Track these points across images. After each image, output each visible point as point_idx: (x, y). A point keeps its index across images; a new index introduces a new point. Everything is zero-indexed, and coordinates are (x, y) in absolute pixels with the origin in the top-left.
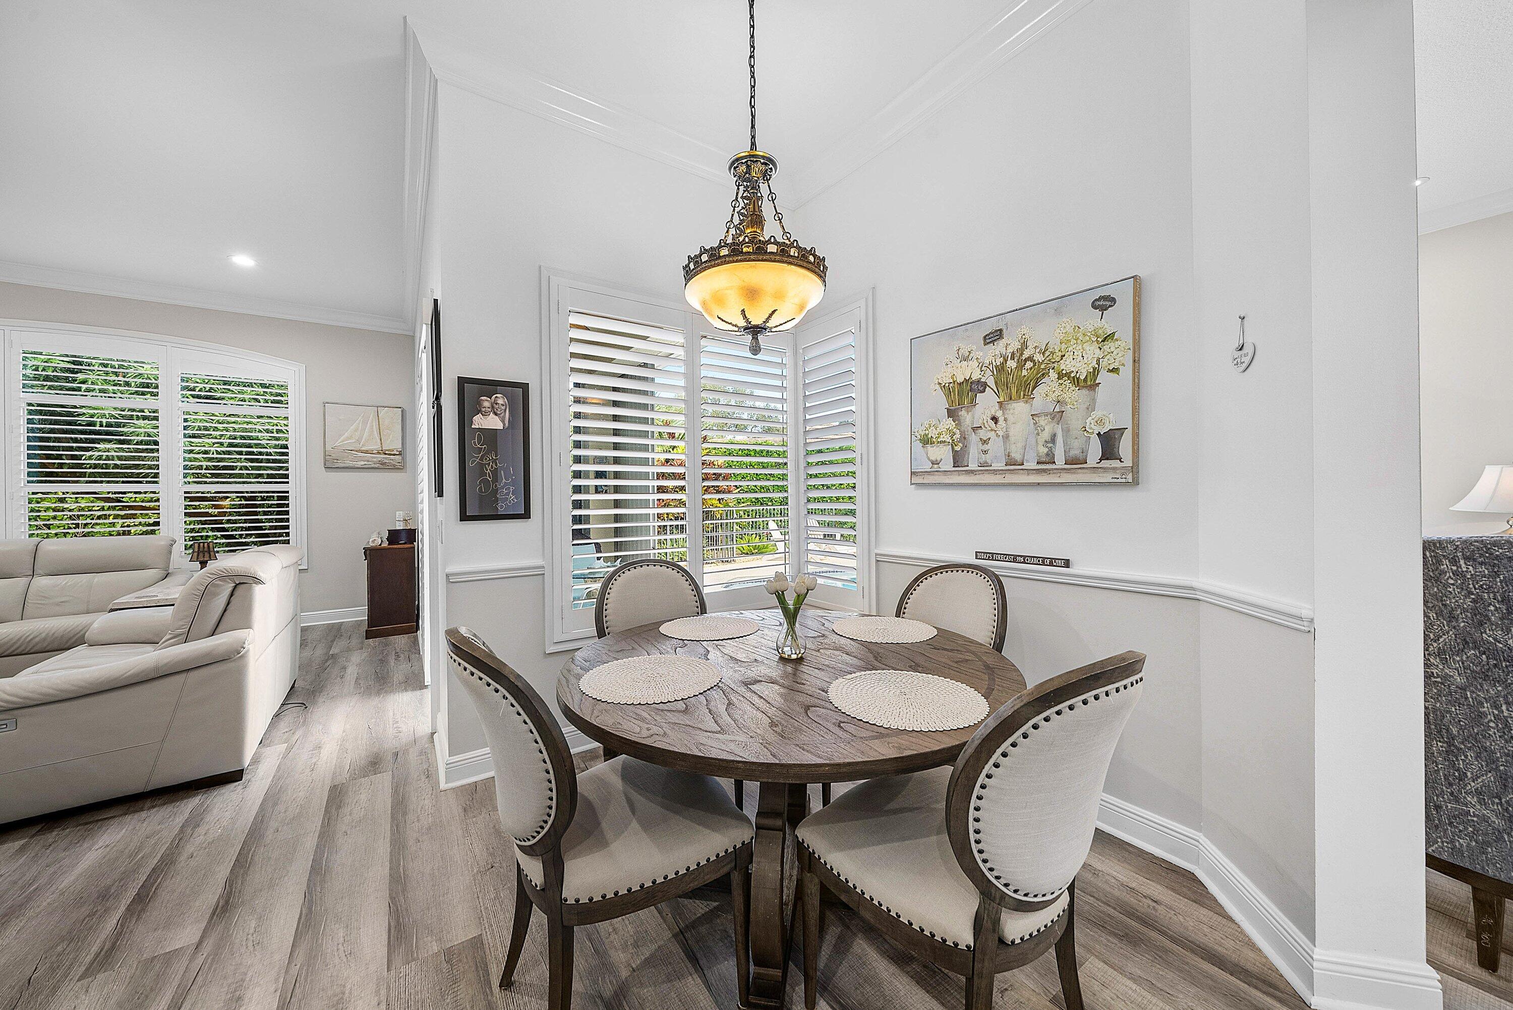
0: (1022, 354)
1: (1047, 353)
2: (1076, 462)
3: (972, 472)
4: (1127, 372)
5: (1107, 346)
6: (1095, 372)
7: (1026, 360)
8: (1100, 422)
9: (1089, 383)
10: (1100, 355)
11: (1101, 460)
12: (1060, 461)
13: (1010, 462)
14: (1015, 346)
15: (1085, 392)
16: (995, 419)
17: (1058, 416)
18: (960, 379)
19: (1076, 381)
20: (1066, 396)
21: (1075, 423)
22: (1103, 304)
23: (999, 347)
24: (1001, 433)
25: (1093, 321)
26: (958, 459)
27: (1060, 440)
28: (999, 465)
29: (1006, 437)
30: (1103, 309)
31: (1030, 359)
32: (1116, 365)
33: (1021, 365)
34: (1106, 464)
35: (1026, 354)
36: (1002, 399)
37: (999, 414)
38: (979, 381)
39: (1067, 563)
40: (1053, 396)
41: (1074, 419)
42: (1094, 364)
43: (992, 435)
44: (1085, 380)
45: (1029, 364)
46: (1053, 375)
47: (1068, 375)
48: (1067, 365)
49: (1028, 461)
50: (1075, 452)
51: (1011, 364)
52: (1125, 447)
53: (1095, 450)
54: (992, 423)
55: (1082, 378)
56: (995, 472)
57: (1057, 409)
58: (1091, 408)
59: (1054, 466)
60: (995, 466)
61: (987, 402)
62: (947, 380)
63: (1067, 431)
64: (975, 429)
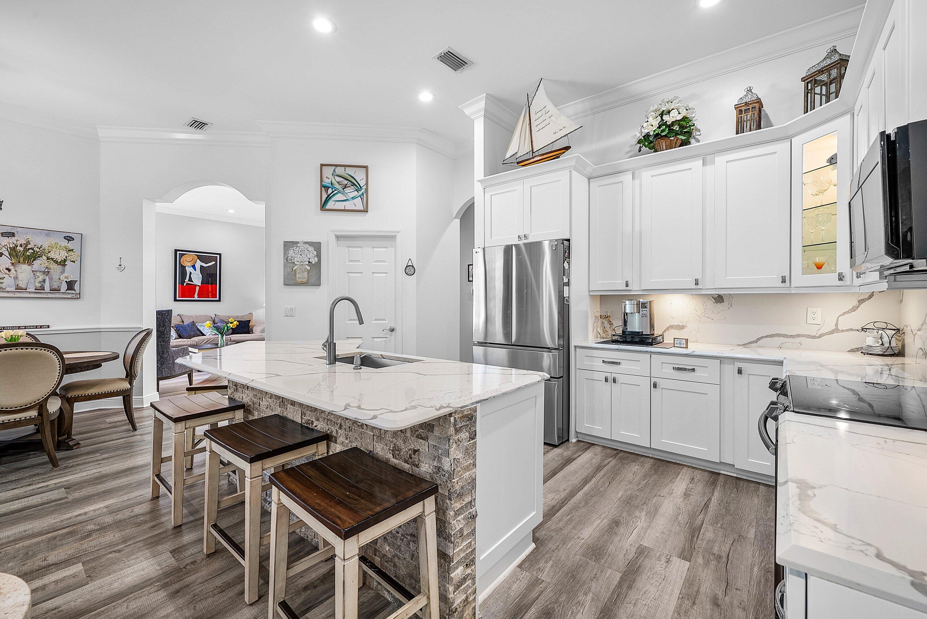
0: (27, 246)
1: (41, 249)
2: (57, 290)
4: (77, 263)
5: (70, 253)
6: (65, 261)
7: (29, 249)
8: (66, 277)
9: (63, 263)
10: (66, 254)
11: (67, 290)
12: (47, 289)
13: (18, 288)
14: (23, 242)
15: (60, 266)
16: (9, 270)
17: (47, 273)
19: (56, 262)
20: (51, 266)
22: (69, 239)
23: (13, 240)
24: (12, 276)
25: (65, 243)
27: (47, 281)
28: (13, 289)
29: (16, 278)
30: (69, 240)
31: (32, 249)
32: (74, 260)
33: (26, 250)
34: (68, 291)
35: (29, 247)
36: (13, 262)
37: (12, 268)
39: (48, 327)
40: (45, 266)
41: (55, 276)
42: (65, 257)
43: (6, 276)
44: (60, 262)
45: (31, 251)
46: (44, 257)
47: (52, 259)
48: (51, 255)
49: (29, 288)
50: (55, 286)
51: (19, 248)
52: (76, 287)
53: (64, 287)
54: (7, 272)
55: (59, 261)
56: (8, 292)
57: (46, 270)
58: (63, 272)
59: (44, 291)
60: (8, 289)
63: (51, 279)
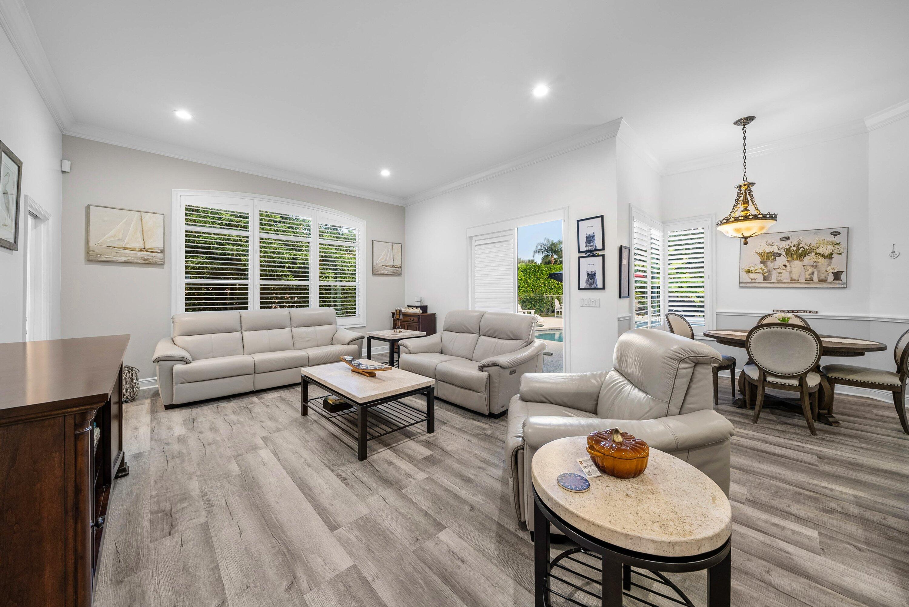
0: (799, 246)
1: (810, 246)
2: (825, 280)
3: (773, 283)
4: (844, 255)
5: (837, 247)
6: (832, 254)
7: (801, 248)
8: (833, 269)
9: (830, 257)
10: (833, 248)
11: (833, 280)
12: (816, 279)
13: (792, 280)
14: (796, 243)
15: (827, 259)
16: (785, 266)
17: (815, 266)
18: (767, 251)
19: (823, 256)
20: (819, 260)
21: (823, 269)
22: (835, 234)
23: (788, 242)
24: (788, 271)
25: (832, 238)
26: (765, 279)
27: (816, 273)
28: (788, 281)
29: (791, 272)
30: (835, 235)
31: (803, 247)
32: (840, 252)
33: (798, 249)
34: (835, 281)
35: (801, 246)
36: (789, 259)
37: (787, 264)
38: (777, 253)
39: (817, 312)
40: (814, 260)
41: (822, 267)
42: (831, 251)
43: (784, 271)
44: (827, 256)
45: (802, 249)
46: (813, 253)
47: (820, 254)
48: (819, 251)
49: (801, 280)
50: (823, 277)
51: (793, 248)
52: (843, 277)
53: (831, 277)
54: (784, 267)
55: (826, 255)
56: (785, 283)
57: (815, 264)
58: (830, 264)
59: (813, 282)
60: (785, 281)
61: (781, 261)
62: (760, 251)
63: (819, 271)
64: (775, 269)
